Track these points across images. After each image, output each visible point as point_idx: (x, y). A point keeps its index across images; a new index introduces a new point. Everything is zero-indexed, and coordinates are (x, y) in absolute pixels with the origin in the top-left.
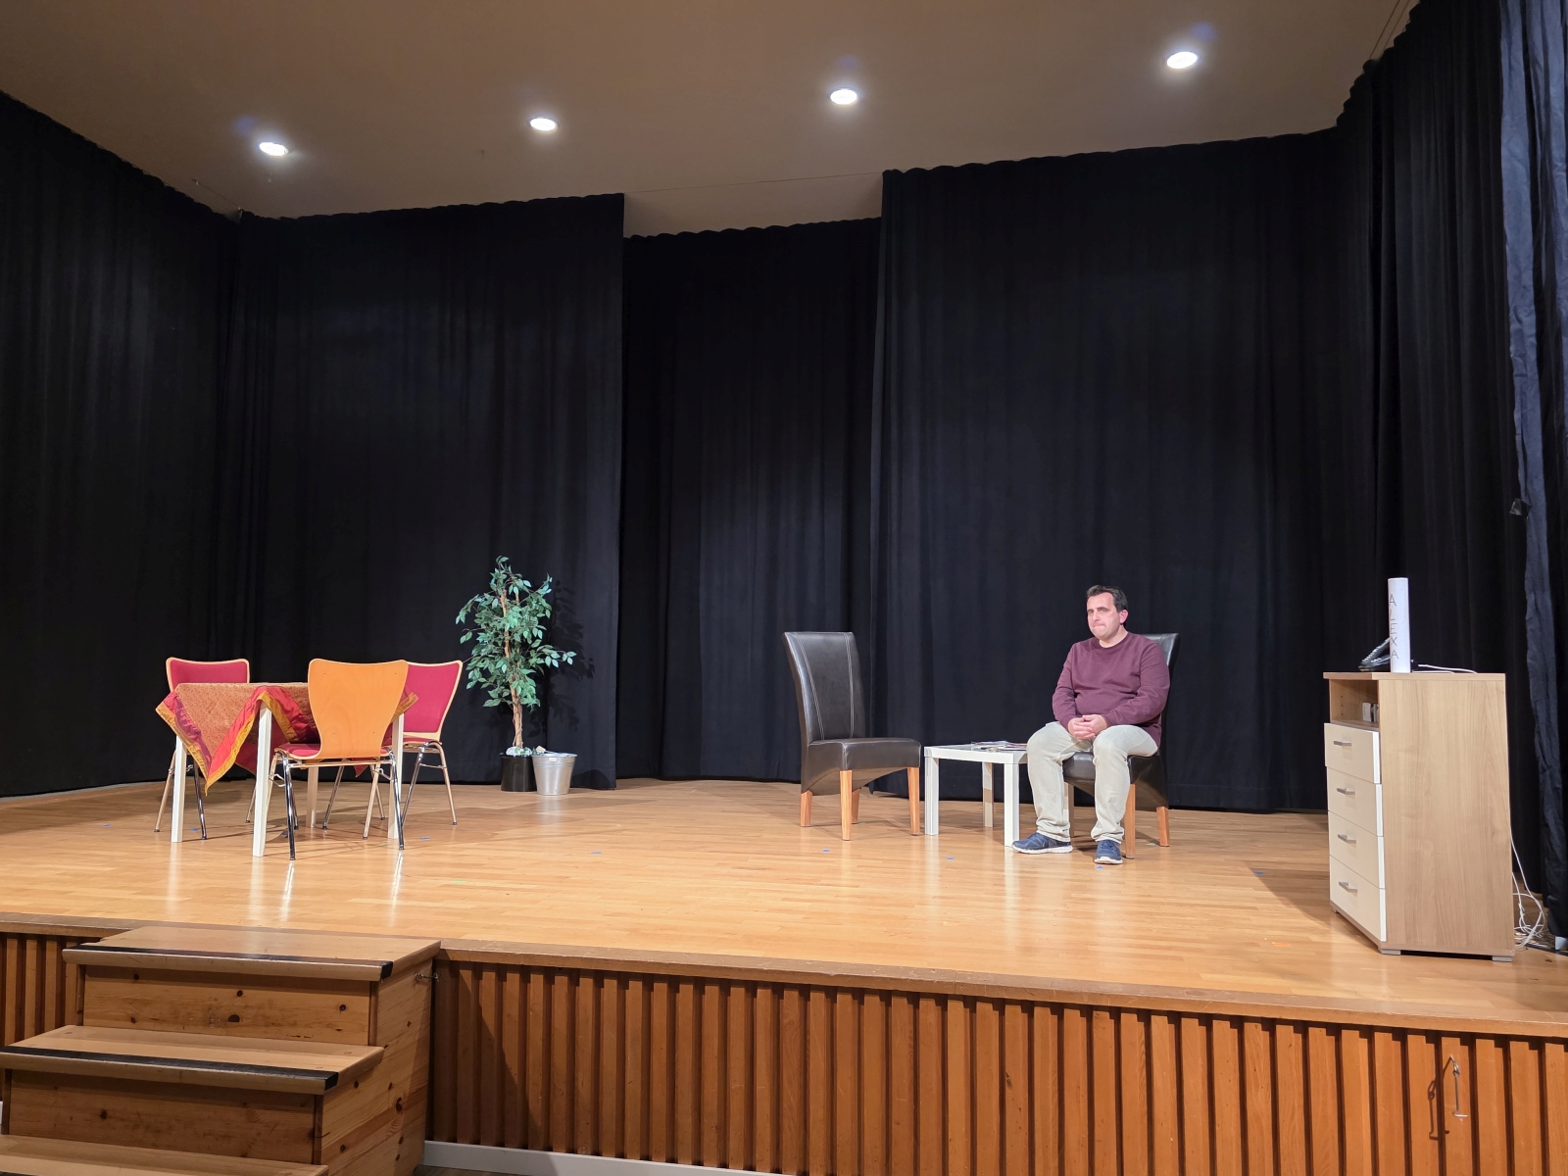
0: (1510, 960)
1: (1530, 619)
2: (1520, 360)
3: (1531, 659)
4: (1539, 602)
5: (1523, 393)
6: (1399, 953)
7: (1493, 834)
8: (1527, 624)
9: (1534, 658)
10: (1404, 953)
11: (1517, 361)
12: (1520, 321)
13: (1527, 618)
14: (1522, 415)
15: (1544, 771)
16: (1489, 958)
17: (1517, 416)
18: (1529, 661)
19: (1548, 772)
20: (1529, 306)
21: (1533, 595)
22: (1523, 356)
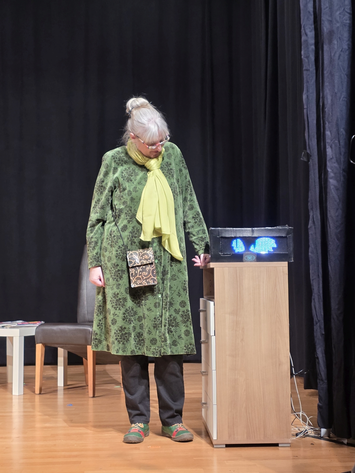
0: (289, 445)
1: (311, 227)
2: (306, 60)
3: (311, 253)
4: (314, 217)
5: (308, 82)
6: (225, 446)
8: (309, 230)
9: (312, 253)
10: (228, 446)
11: (305, 60)
12: (306, 35)
13: (309, 227)
14: (307, 96)
15: (317, 323)
16: (276, 445)
17: (304, 97)
18: (310, 254)
19: (318, 324)
20: (311, 25)
21: (312, 211)
22: (307, 57)
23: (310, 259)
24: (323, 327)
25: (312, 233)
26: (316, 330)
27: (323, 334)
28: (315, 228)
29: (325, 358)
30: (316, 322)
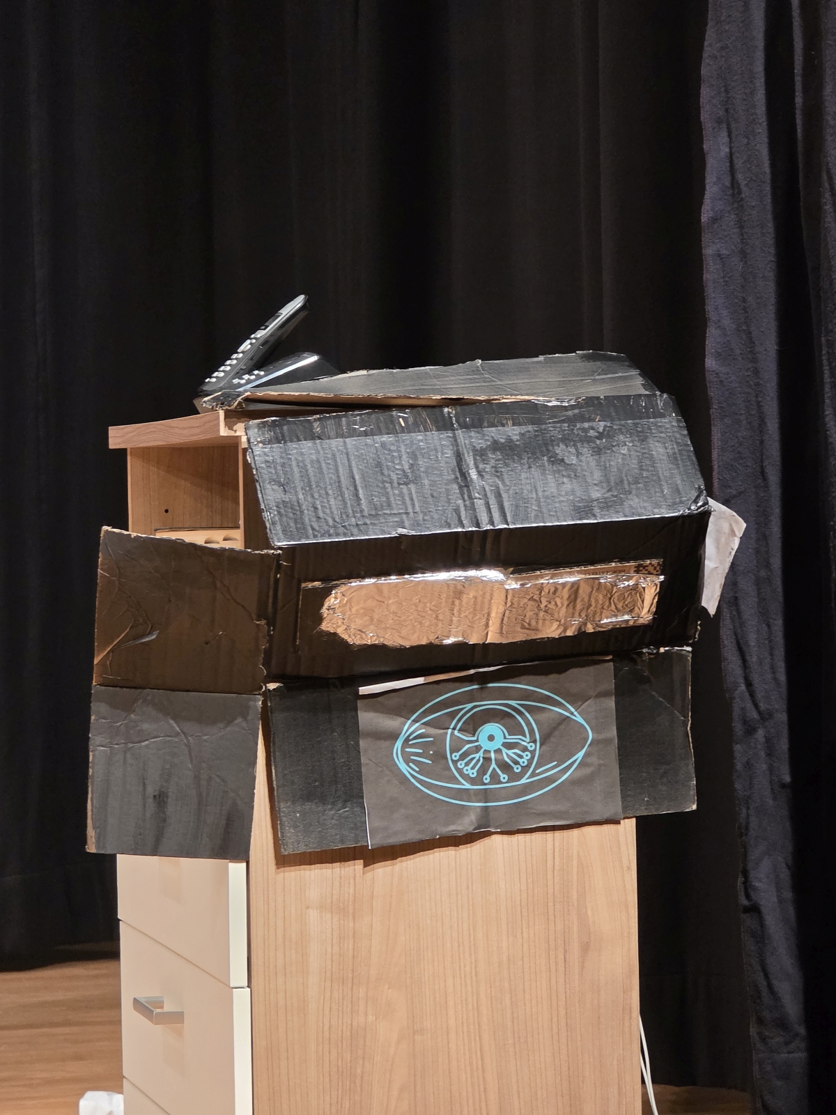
1: (714, 220)
3: (718, 355)
4: (739, 163)
7: (585, 948)
8: (706, 237)
9: (725, 355)
13: (704, 218)
15: (750, 730)
18: (710, 363)
19: (760, 734)
21: (724, 134)
23: (713, 392)
24: (783, 745)
25: (724, 252)
26: (748, 765)
27: (783, 786)
28: (741, 225)
29: (791, 911)
30: (745, 722)
